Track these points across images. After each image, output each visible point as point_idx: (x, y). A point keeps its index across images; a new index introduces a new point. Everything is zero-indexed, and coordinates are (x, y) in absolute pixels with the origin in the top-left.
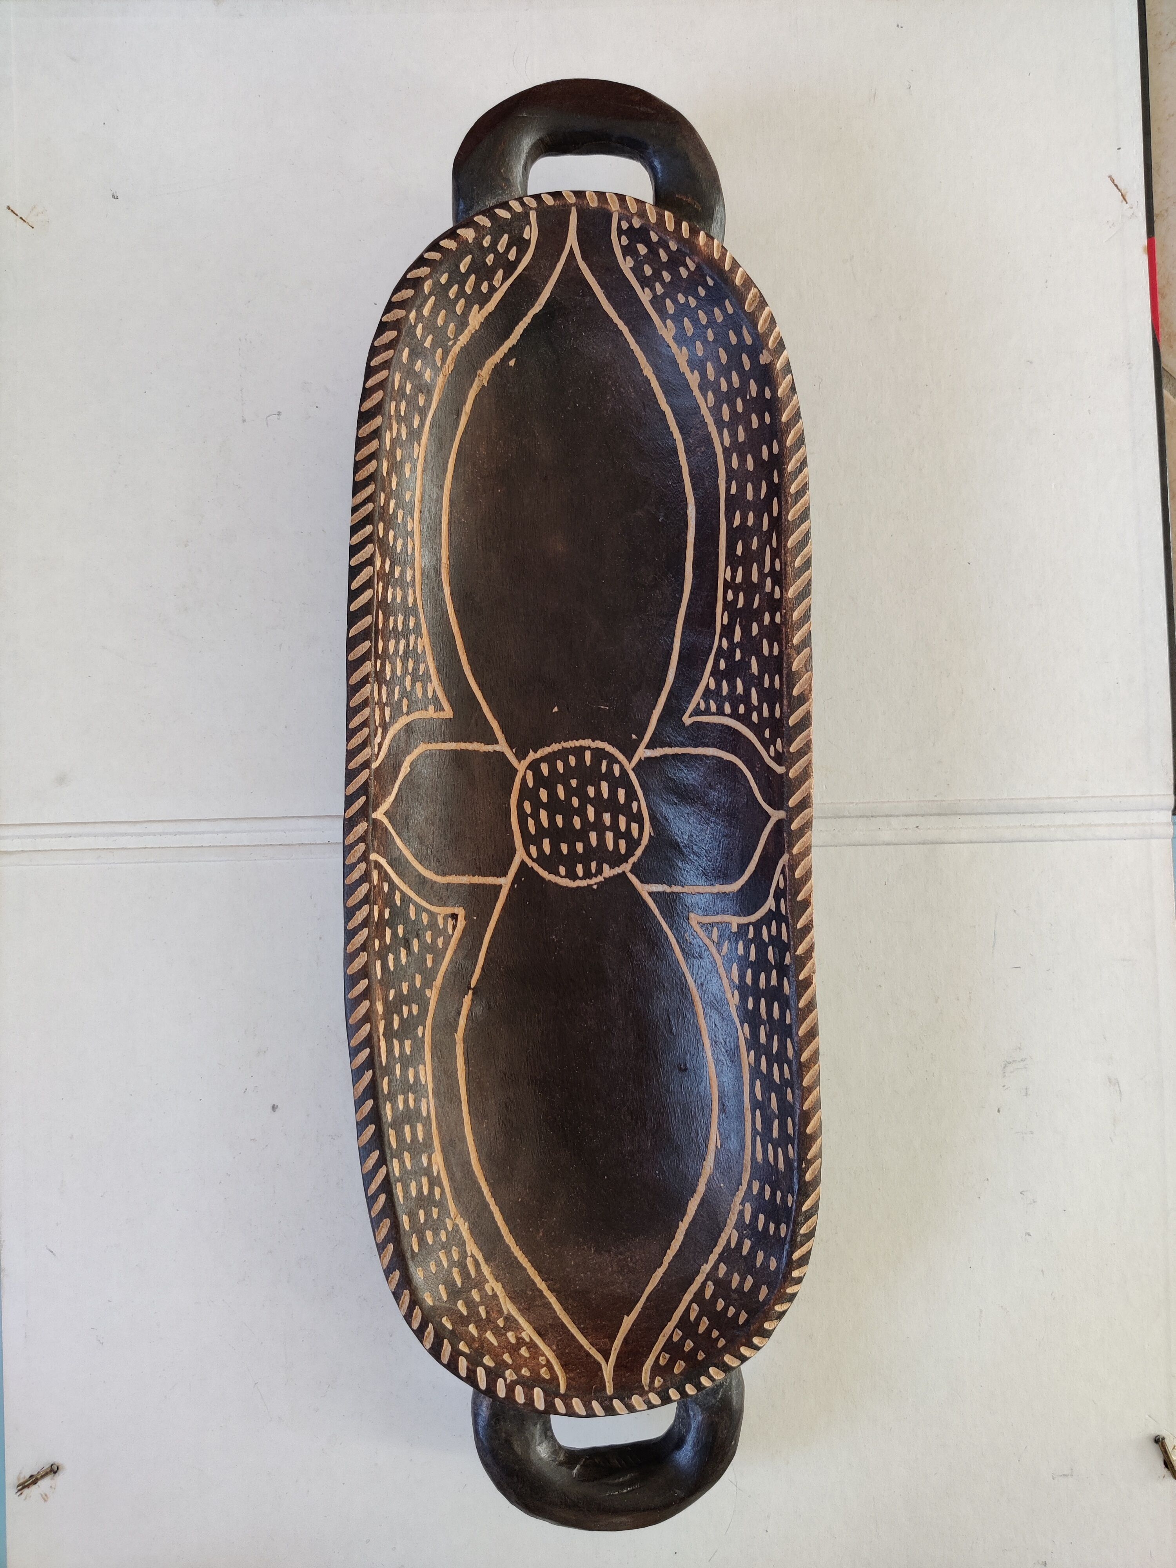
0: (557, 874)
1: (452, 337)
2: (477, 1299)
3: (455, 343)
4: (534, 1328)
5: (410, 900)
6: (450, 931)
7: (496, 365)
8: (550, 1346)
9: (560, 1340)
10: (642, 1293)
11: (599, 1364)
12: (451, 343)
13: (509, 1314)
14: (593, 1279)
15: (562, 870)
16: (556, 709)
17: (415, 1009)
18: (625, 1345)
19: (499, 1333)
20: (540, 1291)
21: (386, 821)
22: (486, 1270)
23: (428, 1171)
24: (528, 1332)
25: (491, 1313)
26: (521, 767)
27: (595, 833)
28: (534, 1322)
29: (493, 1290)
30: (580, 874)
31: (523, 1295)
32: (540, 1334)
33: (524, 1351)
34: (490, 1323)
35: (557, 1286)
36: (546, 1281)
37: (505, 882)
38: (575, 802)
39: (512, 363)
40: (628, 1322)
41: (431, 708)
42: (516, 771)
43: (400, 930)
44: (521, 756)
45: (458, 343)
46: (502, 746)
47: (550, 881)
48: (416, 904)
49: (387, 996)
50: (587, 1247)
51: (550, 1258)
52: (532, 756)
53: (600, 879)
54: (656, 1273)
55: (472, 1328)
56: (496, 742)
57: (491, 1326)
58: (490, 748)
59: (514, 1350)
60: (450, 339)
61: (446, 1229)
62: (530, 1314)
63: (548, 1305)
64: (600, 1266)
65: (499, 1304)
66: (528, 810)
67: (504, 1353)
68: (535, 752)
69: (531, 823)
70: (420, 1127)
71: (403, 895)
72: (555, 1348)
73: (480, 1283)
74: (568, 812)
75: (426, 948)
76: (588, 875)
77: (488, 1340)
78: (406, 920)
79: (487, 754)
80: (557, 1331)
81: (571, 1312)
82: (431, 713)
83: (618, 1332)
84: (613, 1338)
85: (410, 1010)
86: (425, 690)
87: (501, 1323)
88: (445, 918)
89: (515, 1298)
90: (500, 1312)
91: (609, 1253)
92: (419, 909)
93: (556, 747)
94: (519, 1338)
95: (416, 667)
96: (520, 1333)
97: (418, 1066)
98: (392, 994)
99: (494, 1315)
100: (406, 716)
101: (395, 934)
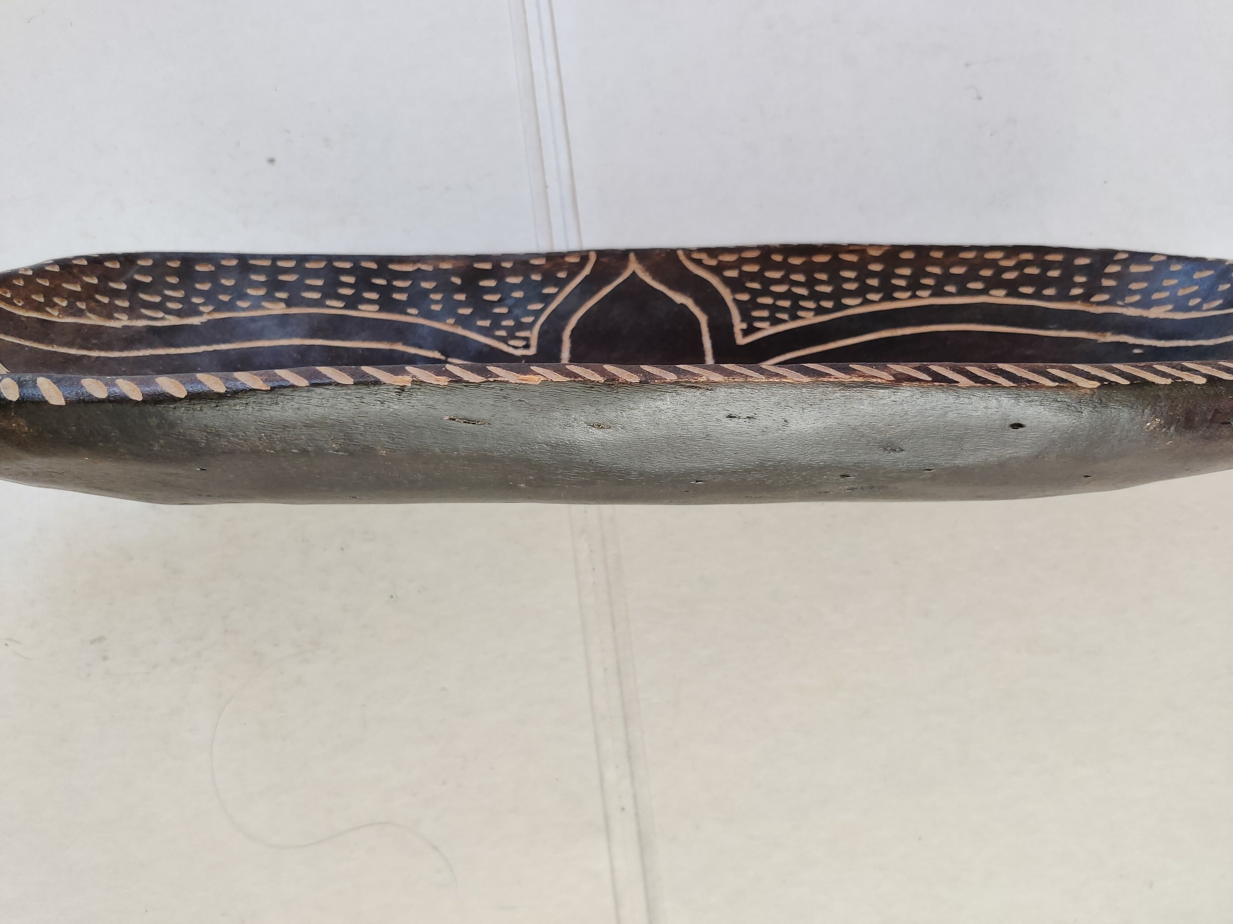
2: (119, 303)
4: (56, 323)
5: (547, 304)
6: (512, 342)
8: (28, 319)
9: (26, 329)
17: (436, 308)
19: (73, 296)
20: (89, 349)
21: (626, 274)
22: (141, 323)
23: (270, 297)
24: (54, 316)
25: (97, 304)
28: (62, 326)
29: (118, 319)
31: (95, 336)
32: (45, 321)
33: (38, 297)
34: (87, 296)
41: (744, 326)
43: (518, 294)
45: (1125, 309)
48: (542, 310)
49: (456, 275)
55: (93, 280)
57: (84, 296)
59: (49, 293)
61: (204, 304)
62: (73, 328)
63: (70, 345)
65: (100, 315)
67: (50, 283)
70: (316, 296)
71: (553, 296)
72: (24, 320)
73: (132, 312)
75: (497, 320)
77: (73, 283)
78: (527, 300)
82: (739, 325)
85: (437, 302)
86: (762, 319)
87: (81, 304)
88: (526, 339)
89: (97, 330)
90: (92, 311)
92: (537, 314)
94: (54, 305)
95: (783, 309)
96: (59, 311)
97: (378, 304)
98: (457, 281)
99: (93, 304)
100: (731, 297)
101: (515, 287)
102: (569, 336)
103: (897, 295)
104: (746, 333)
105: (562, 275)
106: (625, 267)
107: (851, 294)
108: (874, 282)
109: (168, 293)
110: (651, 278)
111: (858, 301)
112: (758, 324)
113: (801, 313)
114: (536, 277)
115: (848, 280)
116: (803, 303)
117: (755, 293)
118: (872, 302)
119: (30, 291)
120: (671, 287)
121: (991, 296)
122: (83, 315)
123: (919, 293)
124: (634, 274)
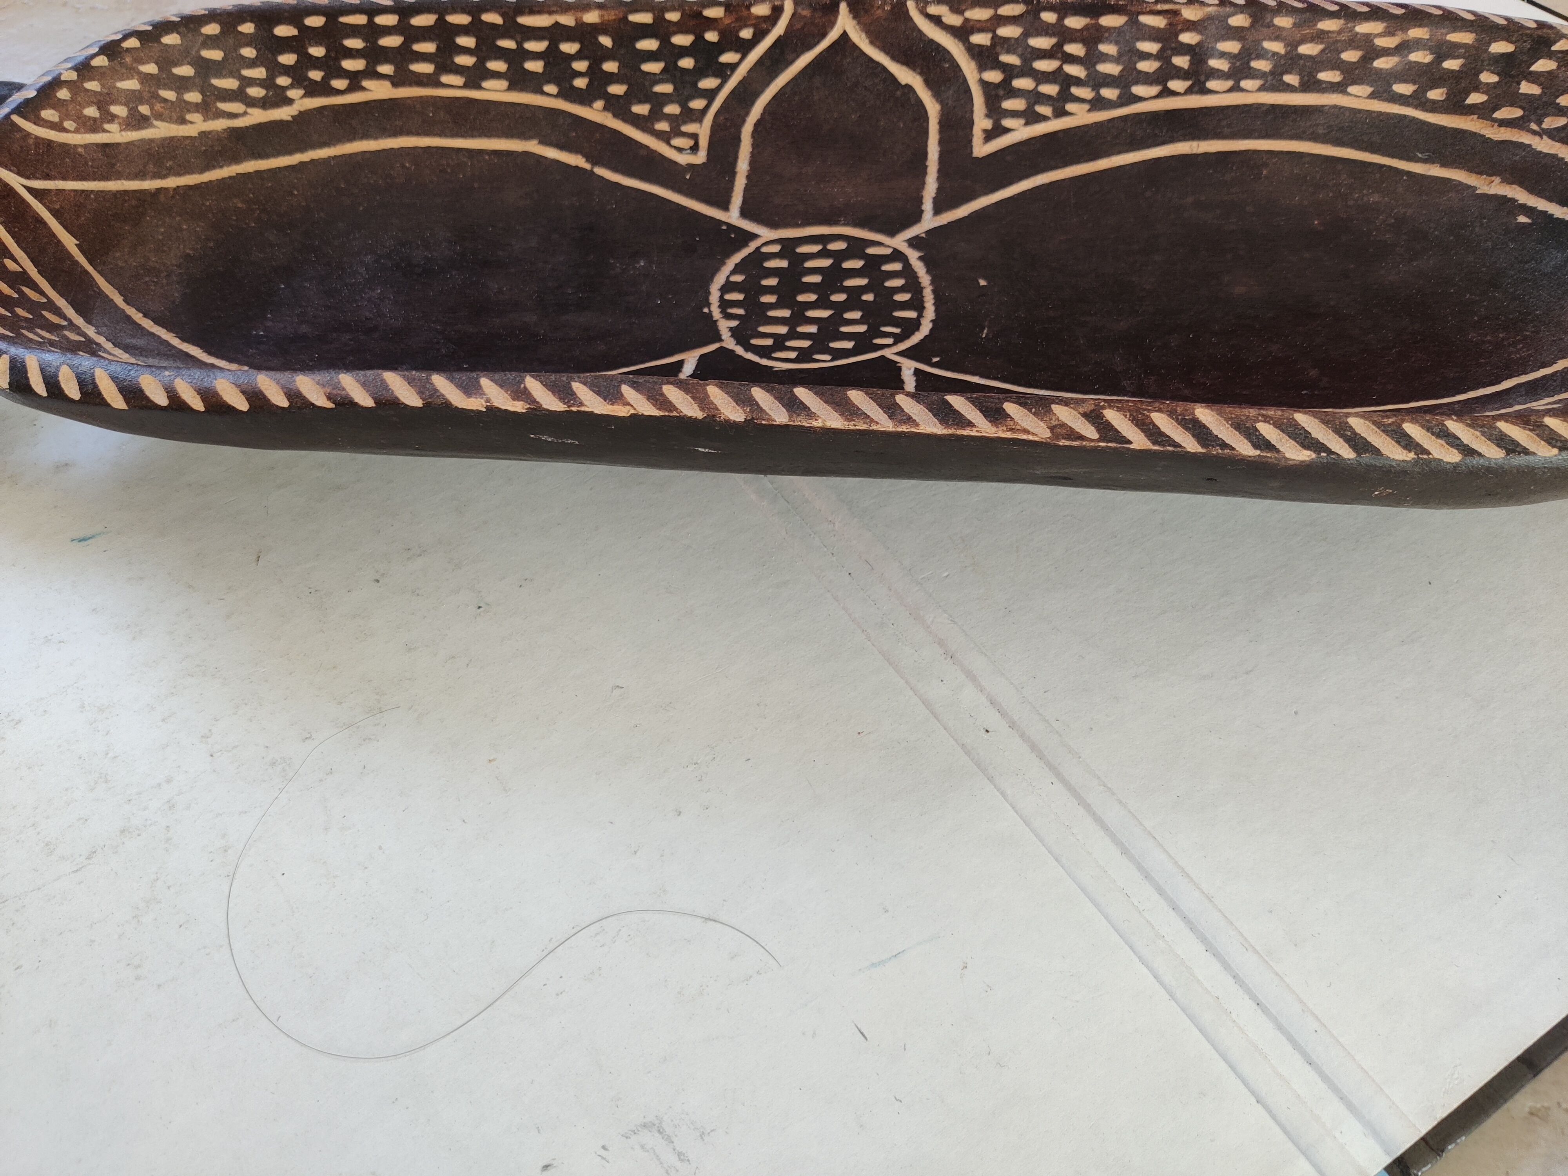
0: (734, 272)
1: (1544, 126)
2: (188, 97)
3: (1534, 133)
4: (118, 144)
5: (725, 80)
6: (675, 142)
7: (1513, 200)
8: (86, 146)
9: (86, 163)
10: (99, 272)
11: (28, 178)
12: (1534, 126)
13: (150, 125)
14: (151, 238)
15: (738, 278)
16: (982, 283)
17: (580, 83)
18: (36, 218)
19: (132, 99)
20: (164, 177)
21: (833, 35)
22: (220, 125)
23: (371, 73)
24: (114, 134)
25: (163, 105)
26: (899, 242)
27: (789, 316)
28: (127, 148)
29: (191, 123)
30: (728, 297)
31: (169, 155)
32: (106, 145)
33: (91, 112)
34: (149, 95)
35: (162, 198)
36: (175, 189)
37: (733, 216)
38: (840, 297)
39: (1522, 219)
40: (69, 242)
41: (988, 124)
42: (892, 233)
43: (687, 63)
44: (914, 243)
45: (1537, 138)
46: (929, 221)
47: (724, 264)
48: (718, 90)
49: (605, 32)
50: (197, 248)
51: (203, 204)
52: (913, 256)
53: (716, 314)
54: (118, 295)
55: (151, 68)
56: (938, 210)
57: (146, 95)
58: (928, 205)
59: (103, 102)
60: (1539, 123)
61: (291, 87)
62: (140, 149)
63: (141, 175)
64: (165, 251)
65: (170, 120)
66: (832, 246)
67: (103, 86)
68: (920, 258)
69: (815, 248)
70: (429, 68)
71: (733, 67)
72: (80, 150)
73: (206, 109)
74: (823, 291)
75: (658, 104)
76: (724, 305)
77: (128, 78)
78: (700, 72)
79: (919, 201)
80: (101, 167)
81: (119, 196)
82: (981, 123)
83: (61, 223)
84: (56, 214)
85: (581, 75)
86: (1014, 114)
87: (144, 109)
88: (695, 137)
89: (169, 144)
90: (159, 117)
91: (176, 265)
92: (711, 95)
93: (925, 279)
94: (113, 118)
95: (1046, 99)
96: (120, 124)
97: (506, 79)
98: (606, 41)
99: (158, 107)
100: (977, 77)
101: (683, 52)
102: (750, 134)
103: (1211, 84)
104: (989, 136)
105: (746, 34)
106: (832, 24)
107: (1147, 79)
108: (1181, 61)
109: (246, 73)
110: (867, 41)
111: (1154, 90)
112: (1007, 123)
113: (1070, 107)
114: (711, 36)
115: (1146, 56)
116: (1075, 91)
117: (1010, 72)
118: (1174, 93)
119: (80, 105)
120: (894, 58)
121: (1349, 94)
122: (149, 125)
123: (1244, 84)
124: (845, 35)
